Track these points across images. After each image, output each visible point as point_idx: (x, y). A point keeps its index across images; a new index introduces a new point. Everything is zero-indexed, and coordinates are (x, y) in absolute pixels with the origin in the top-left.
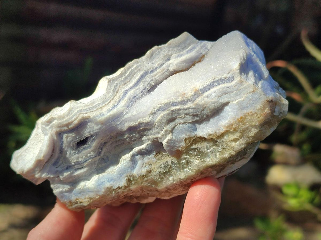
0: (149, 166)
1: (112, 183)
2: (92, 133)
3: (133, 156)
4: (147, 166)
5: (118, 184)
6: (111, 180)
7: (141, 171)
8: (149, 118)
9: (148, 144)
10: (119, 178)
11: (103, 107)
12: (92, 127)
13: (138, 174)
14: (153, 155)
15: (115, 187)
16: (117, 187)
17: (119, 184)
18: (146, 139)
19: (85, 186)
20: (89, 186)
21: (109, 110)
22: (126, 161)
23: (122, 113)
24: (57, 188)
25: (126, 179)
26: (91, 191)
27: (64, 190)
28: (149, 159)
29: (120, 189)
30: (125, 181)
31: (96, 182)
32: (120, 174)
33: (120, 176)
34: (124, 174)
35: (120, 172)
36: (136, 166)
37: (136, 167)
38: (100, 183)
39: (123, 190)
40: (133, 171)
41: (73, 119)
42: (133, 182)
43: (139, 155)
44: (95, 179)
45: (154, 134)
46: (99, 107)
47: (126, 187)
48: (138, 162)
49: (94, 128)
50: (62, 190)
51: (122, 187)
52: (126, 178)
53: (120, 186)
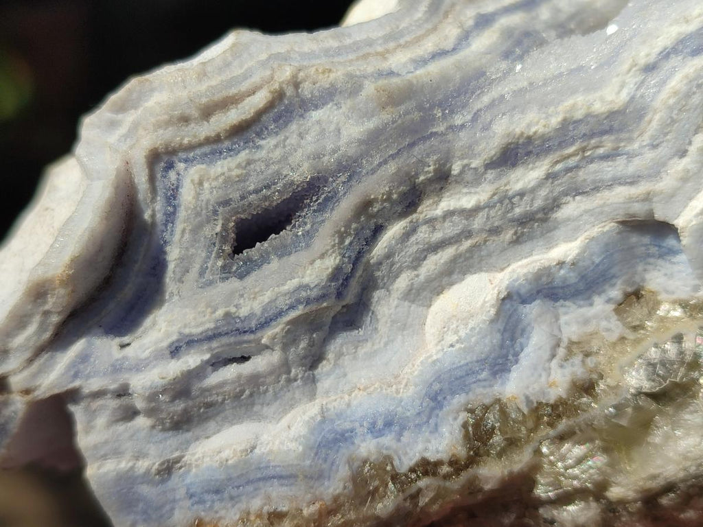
0: (583, 362)
1: (388, 440)
2: (328, 161)
3: (511, 300)
4: (578, 359)
5: (420, 447)
6: (388, 424)
7: (543, 379)
8: (619, 92)
9: (592, 239)
10: (429, 417)
11: (388, 51)
12: (332, 127)
13: (527, 398)
14: (609, 301)
15: (405, 462)
16: (412, 463)
17: (426, 449)
18: (586, 211)
19: (253, 448)
20: (275, 448)
21: (422, 62)
22: (473, 329)
23: (484, 74)
24: (105, 457)
25: (460, 420)
26: (280, 477)
27: (142, 471)
28: (586, 322)
29: (426, 473)
30: (458, 434)
31: (312, 431)
32: (434, 398)
33: (432, 404)
34: (453, 393)
35: (437, 387)
36: (516, 355)
37: (517, 362)
38: (331, 437)
39: (441, 483)
40: (503, 384)
41: (245, 86)
42: (497, 439)
43: (538, 302)
44: (306, 418)
45: (633, 181)
46: (367, 50)
47: (458, 466)
48: (528, 338)
49: (344, 133)
50: (132, 468)
51: (439, 463)
52: (463, 416)
53: (432, 457)
